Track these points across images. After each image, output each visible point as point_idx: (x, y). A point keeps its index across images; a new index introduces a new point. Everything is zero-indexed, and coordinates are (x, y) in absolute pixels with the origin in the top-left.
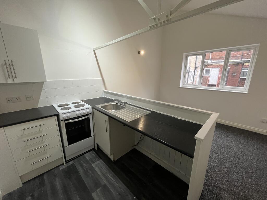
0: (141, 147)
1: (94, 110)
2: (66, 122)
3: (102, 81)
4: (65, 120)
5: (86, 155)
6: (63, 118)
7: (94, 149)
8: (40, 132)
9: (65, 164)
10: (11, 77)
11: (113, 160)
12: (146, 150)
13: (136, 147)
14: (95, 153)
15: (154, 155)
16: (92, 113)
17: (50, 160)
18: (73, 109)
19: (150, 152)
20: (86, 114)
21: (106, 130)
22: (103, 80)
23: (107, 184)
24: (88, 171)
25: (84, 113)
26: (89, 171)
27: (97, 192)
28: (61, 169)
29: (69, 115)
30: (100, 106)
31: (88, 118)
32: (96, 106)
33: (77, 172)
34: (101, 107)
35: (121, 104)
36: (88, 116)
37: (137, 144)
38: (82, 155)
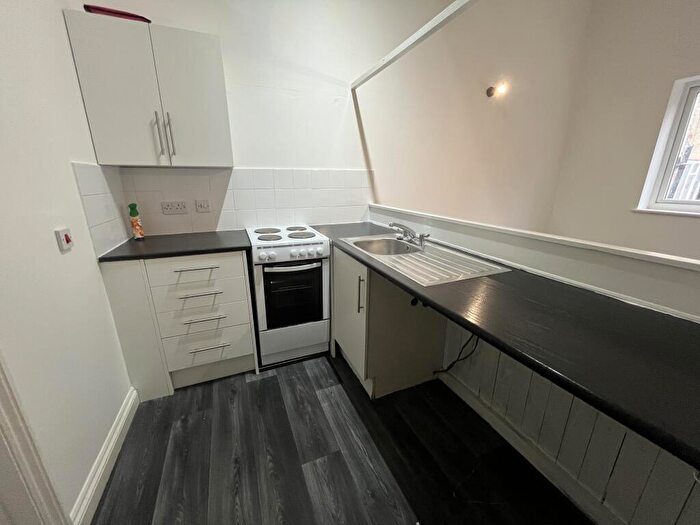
0: (459, 379)
1: (336, 249)
2: (267, 270)
3: (366, 176)
4: (265, 265)
5: (306, 363)
6: (260, 259)
7: (327, 354)
8: (210, 283)
9: (258, 372)
10: (166, 152)
11: (370, 394)
12: (477, 393)
13: (444, 378)
14: (327, 363)
15: (503, 416)
16: (330, 258)
17: (228, 354)
18: (286, 241)
19: (488, 404)
20: (315, 257)
21: (359, 308)
22: (370, 173)
23: (344, 452)
24: (303, 404)
25: (309, 254)
26: (306, 404)
27: (315, 464)
28: (248, 381)
29: (272, 252)
30: (351, 241)
31: (319, 270)
32: (342, 239)
33: (279, 399)
34: (355, 244)
35: (410, 241)
36: (319, 264)
37: (449, 368)
38: (298, 361)
